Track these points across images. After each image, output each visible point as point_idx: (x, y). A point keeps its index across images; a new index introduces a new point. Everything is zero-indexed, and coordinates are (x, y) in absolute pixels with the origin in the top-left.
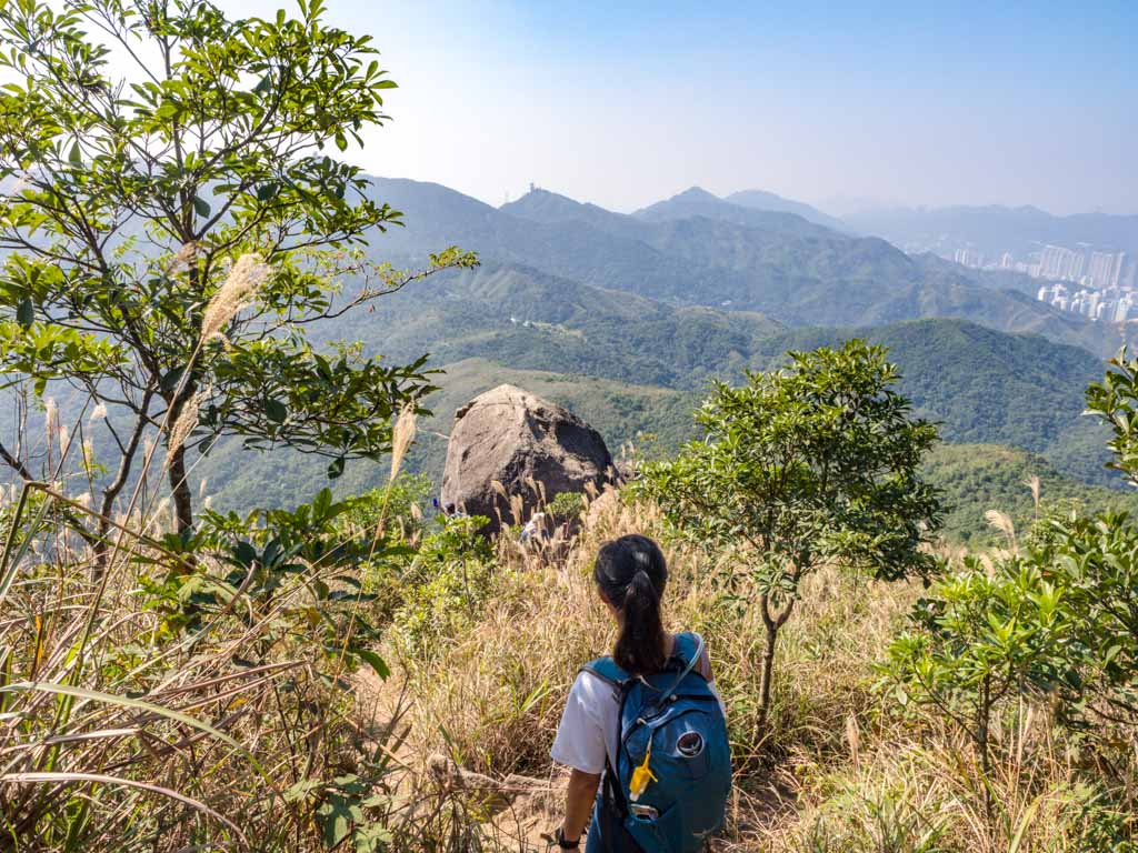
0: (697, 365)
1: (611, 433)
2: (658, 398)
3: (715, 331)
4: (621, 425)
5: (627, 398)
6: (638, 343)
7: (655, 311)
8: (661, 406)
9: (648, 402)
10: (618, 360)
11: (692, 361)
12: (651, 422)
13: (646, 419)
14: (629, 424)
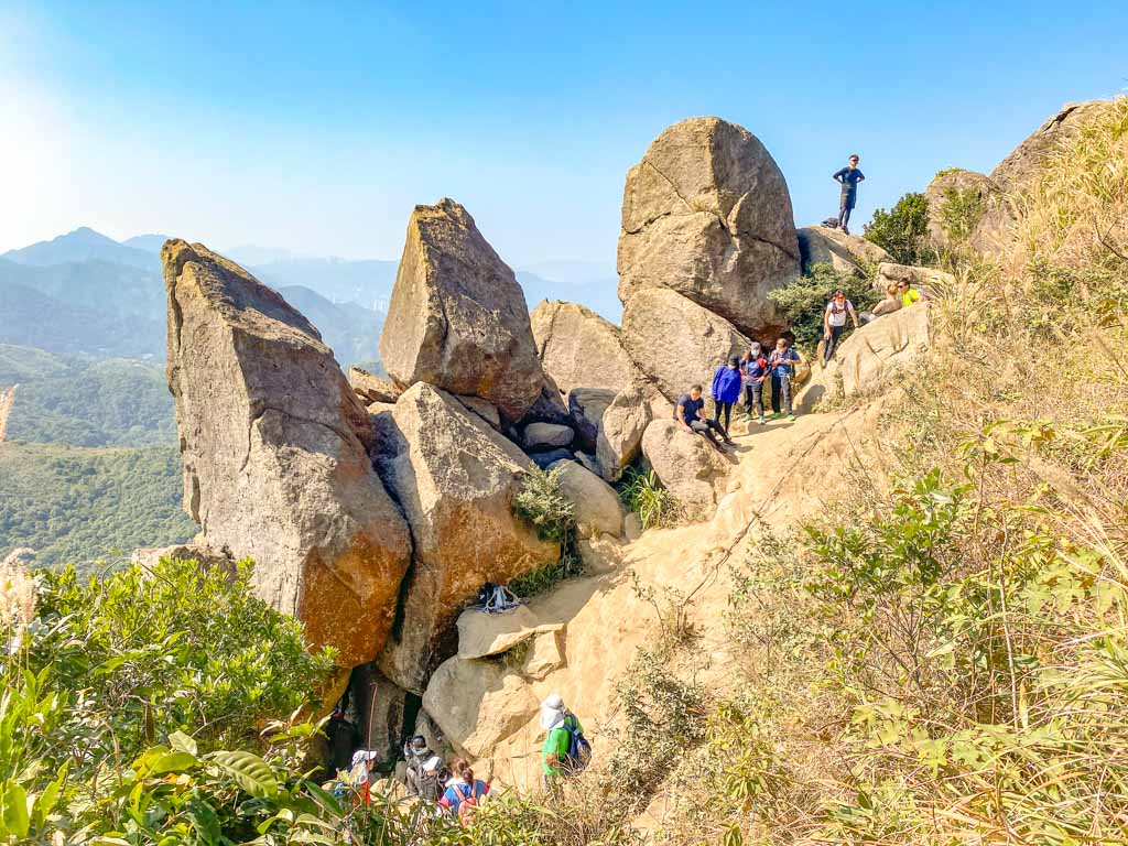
0: (133, 425)
1: (58, 504)
2: (112, 458)
3: (150, 385)
4: (72, 493)
5: (72, 462)
6: (51, 405)
7: (65, 367)
8: (119, 467)
9: (101, 463)
10: (31, 424)
11: (126, 420)
12: (112, 485)
13: (104, 483)
14: (82, 490)
